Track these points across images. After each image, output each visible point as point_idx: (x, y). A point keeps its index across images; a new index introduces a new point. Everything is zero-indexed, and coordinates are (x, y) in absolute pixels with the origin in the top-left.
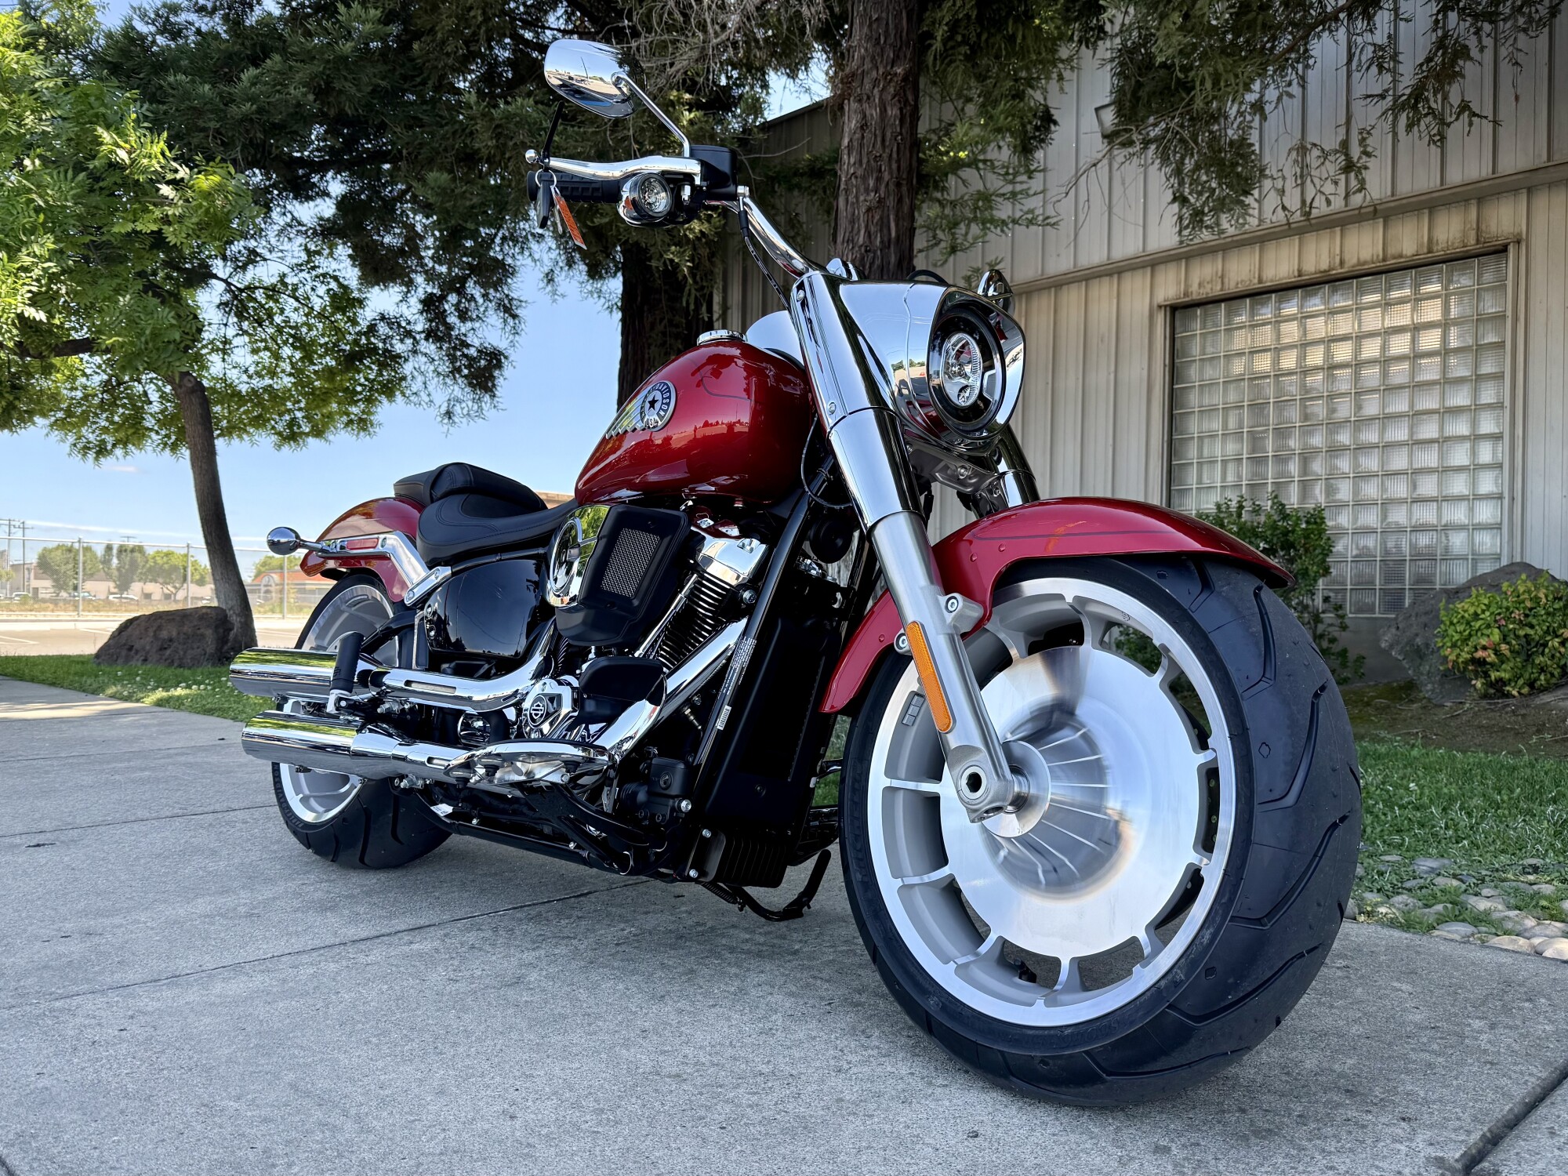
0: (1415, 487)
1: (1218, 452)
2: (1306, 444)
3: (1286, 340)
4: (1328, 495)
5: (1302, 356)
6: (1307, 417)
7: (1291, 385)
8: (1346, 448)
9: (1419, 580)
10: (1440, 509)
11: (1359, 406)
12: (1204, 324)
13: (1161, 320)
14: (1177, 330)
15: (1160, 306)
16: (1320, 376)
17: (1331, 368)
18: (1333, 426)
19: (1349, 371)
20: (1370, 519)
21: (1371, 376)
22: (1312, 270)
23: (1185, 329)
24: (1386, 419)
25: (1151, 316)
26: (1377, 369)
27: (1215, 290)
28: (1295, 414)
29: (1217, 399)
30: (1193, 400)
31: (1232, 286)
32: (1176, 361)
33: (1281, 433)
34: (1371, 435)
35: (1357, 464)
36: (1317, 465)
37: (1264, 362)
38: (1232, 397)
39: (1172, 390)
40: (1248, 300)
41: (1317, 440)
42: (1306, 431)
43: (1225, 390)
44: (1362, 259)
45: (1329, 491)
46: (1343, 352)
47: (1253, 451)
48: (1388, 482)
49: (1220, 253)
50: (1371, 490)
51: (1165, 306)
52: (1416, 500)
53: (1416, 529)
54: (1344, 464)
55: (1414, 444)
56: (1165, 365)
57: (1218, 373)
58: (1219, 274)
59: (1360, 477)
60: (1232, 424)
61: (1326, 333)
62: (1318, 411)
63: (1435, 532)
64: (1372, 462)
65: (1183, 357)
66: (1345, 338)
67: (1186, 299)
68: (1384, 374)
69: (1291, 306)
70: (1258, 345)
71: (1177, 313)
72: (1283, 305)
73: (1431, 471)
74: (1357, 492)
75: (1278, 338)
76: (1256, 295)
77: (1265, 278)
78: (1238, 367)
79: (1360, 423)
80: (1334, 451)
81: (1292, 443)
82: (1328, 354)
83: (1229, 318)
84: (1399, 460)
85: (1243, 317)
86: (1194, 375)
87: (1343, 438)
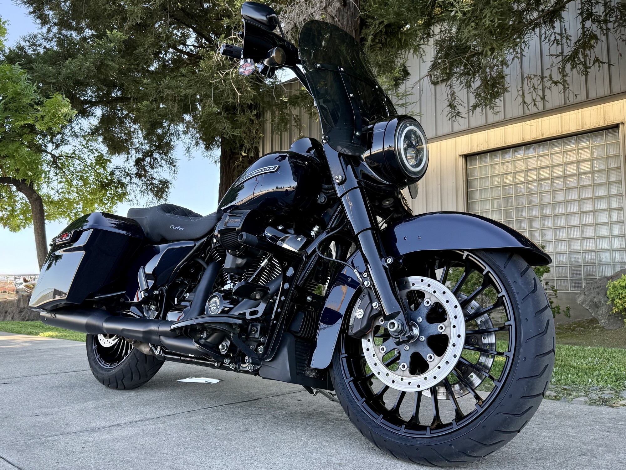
0: (583, 232)
2: (530, 214)
3: (518, 169)
4: (542, 237)
5: (527, 176)
6: (530, 202)
7: (522, 188)
8: (550, 216)
9: (588, 275)
10: (596, 242)
11: (554, 197)
12: (481, 163)
13: (461, 161)
14: (468, 165)
15: (460, 155)
16: (535, 184)
17: (540, 180)
18: (543, 206)
19: (548, 181)
20: (563, 247)
21: (559, 183)
22: (529, 138)
23: (471, 165)
24: (568, 202)
25: (456, 160)
26: (561, 181)
27: (484, 148)
28: (524, 201)
29: (488, 195)
30: (477, 196)
31: (492, 146)
32: (468, 179)
33: (519, 210)
34: (561, 210)
35: (555, 223)
36: (536, 224)
37: (509, 179)
38: (495, 194)
39: (467, 192)
40: (500, 152)
41: (535, 212)
42: (530, 209)
43: (492, 192)
44: (551, 132)
45: (543, 235)
46: (545, 174)
47: (507, 217)
48: (570, 231)
49: (486, 131)
50: (562, 235)
51: (462, 155)
52: (584, 239)
53: (585, 252)
54: (549, 223)
55: (582, 213)
56: (463, 181)
57: (488, 184)
58: (487, 141)
59: (558, 229)
60: (496, 206)
61: (537, 165)
62: (536, 199)
63: (594, 253)
64: (562, 222)
65: (472, 177)
66: (546, 167)
67: (472, 152)
68: (565, 183)
69: (520, 154)
70: (506, 172)
71: (468, 158)
72: (516, 153)
73: (590, 225)
74: (556, 235)
75: (515, 168)
76: (504, 149)
77: (507, 142)
78: (497, 181)
79: (555, 205)
80: (544, 217)
81: (524, 214)
82: (538, 174)
83: (491, 160)
84: (575, 221)
85: (498, 159)
86: (477, 185)
87: (548, 211)
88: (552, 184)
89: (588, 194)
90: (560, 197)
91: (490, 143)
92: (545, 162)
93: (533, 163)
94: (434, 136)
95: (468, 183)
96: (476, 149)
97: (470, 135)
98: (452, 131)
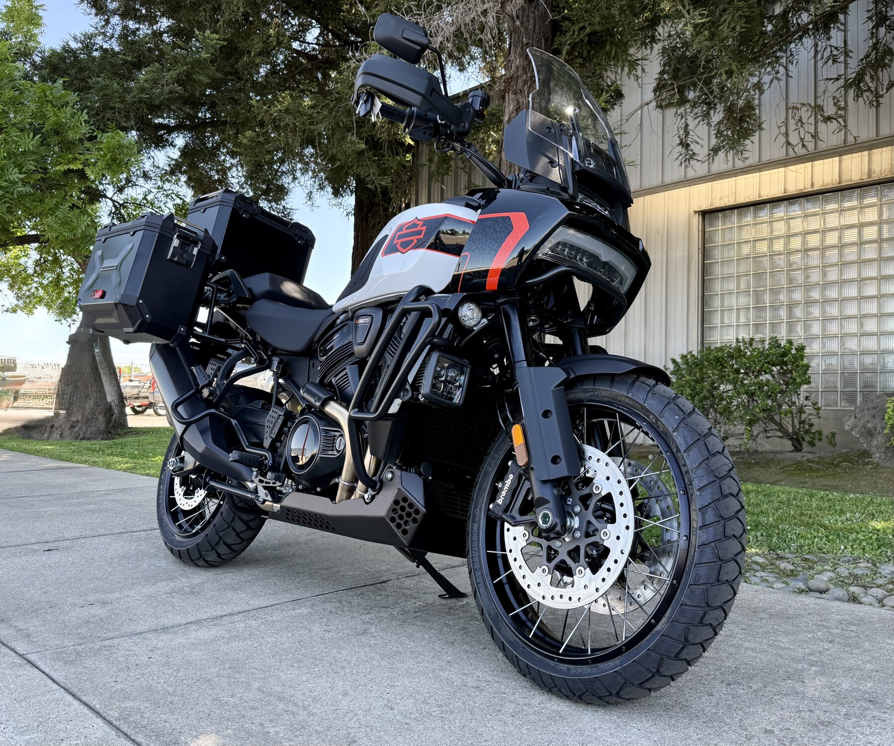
0: (862, 325)
1: (734, 303)
2: (790, 298)
3: (775, 234)
4: (805, 331)
5: (787, 243)
6: (790, 281)
7: (781, 261)
8: (816, 301)
9: (867, 385)
10: (879, 340)
11: (825, 275)
12: (724, 223)
13: (696, 220)
14: (707, 227)
15: (696, 212)
16: (799, 256)
17: (806, 251)
18: (808, 287)
19: (818, 252)
20: (834, 346)
21: (833, 256)
22: (792, 189)
23: (711, 226)
24: (843, 283)
25: (689, 218)
26: (836, 251)
27: (730, 202)
28: (783, 280)
29: (733, 270)
30: (718, 270)
31: (741, 199)
32: (706, 246)
33: (774, 292)
34: (833, 293)
35: (824, 312)
36: (798, 312)
37: (763, 247)
38: (743, 268)
39: (703, 264)
40: (752, 208)
41: (798, 296)
42: (790, 290)
43: (738, 264)
44: (825, 183)
45: (807, 328)
46: (814, 241)
47: (757, 303)
48: (845, 323)
49: (734, 178)
50: (833, 328)
51: (699, 212)
52: (862, 335)
53: (863, 353)
54: (816, 311)
55: (862, 298)
56: (699, 249)
57: (733, 253)
58: (734, 192)
59: (826, 320)
60: (743, 286)
61: (803, 228)
62: (799, 277)
63: (876, 356)
64: (834, 310)
65: (710, 243)
66: (815, 232)
67: (712, 207)
68: (841, 255)
69: (780, 212)
70: (759, 236)
71: (706, 216)
72: (775, 211)
73: (872, 316)
74: (824, 329)
75: (772, 231)
76: (757, 205)
77: (762, 195)
78: (746, 250)
79: (825, 286)
80: (809, 303)
81: (782, 297)
82: (804, 242)
83: (740, 219)
84: (852, 309)
85: (749, 219)
86: (718, 254)
87: (815, 295)
88: (823, 256)
89: (871, 271)
90: (833, 275)
91: (738, 196)
92: (815, 224)
93: (797, 225)
94: (659, 182)
95: (705, 253)
96: (718, 204)
97: (710, 183)
98: (685, 178)
